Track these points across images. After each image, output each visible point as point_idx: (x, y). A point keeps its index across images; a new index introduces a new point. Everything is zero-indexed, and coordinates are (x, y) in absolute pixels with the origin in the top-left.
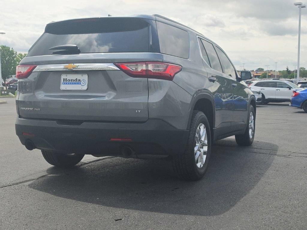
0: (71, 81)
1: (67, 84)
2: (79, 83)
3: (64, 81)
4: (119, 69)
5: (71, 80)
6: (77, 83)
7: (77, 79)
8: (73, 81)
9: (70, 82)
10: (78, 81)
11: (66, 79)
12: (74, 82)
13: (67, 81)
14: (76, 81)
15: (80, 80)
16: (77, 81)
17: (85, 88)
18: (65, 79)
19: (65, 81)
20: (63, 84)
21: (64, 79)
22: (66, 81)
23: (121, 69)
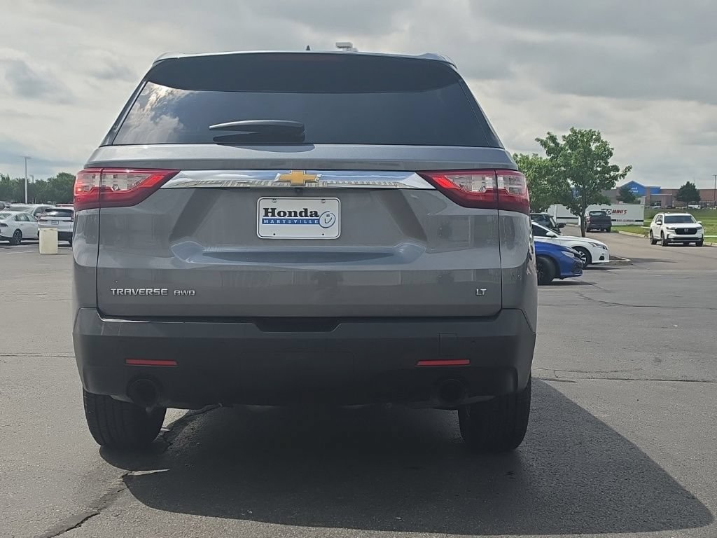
0: (290, 215)
1: (276, 223)
2: (313, 220)
3: (266, 215)
4: (433, 188)
5: (290, 213)
6: (307, 220)
7: (306, 210)
8: (296, 216)
9: (286, 217)
10: (311, 216)
11: (273, 210)
12: (299, 217)
13: (276, 214)
14: (303, 214)
15: (316, 213)
16: (306, 216)
17: (334, 233)
18: (270, 210)
19: (270, 214)
20: (263, 223)
21: (266, 210)
22: (273, 215)
23: (438, 187)
